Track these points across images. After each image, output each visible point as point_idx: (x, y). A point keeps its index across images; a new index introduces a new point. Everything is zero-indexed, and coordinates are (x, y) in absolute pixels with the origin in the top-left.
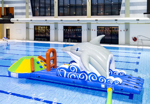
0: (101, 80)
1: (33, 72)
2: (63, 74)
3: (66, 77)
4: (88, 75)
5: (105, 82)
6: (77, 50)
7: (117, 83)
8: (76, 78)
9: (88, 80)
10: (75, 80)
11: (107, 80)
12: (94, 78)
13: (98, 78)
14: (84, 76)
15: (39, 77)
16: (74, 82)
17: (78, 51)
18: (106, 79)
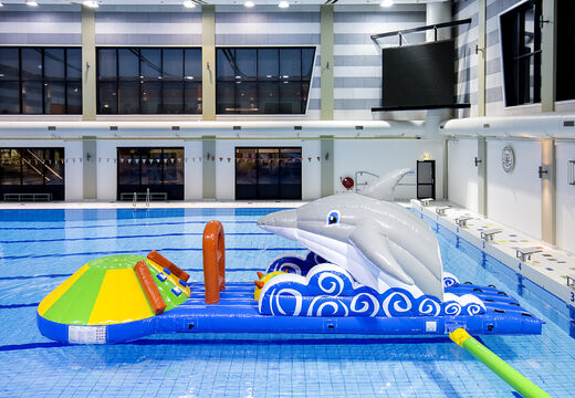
0: (425, 308)
1: (160, 312)
2: (289, 305)
3: (303, 313)
4: (381, 298)
5: (438, 313)
6: (334, 221)
7: (476, 309)
8: (341, 313)
9: (381, 313)
10: (336, 319)
11: (443, 305)
12: (403, 304)
13: (416, 303)
14: (366, 303)
15: (191, 326)
16: (330, 327)
17: (337, 224)
18: (439, 302)
